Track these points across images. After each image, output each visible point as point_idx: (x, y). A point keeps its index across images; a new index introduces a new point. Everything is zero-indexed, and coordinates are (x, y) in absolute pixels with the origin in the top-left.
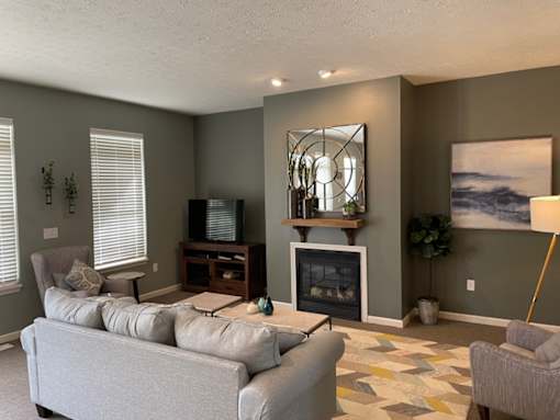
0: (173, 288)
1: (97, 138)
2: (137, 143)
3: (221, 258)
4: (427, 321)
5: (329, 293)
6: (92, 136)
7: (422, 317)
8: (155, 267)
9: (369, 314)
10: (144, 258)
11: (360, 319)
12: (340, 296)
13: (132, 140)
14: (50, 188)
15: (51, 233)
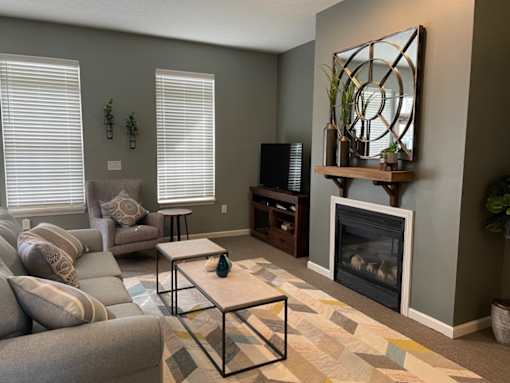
0: (246, 231)
1: (163, 79)
2: (208, 83)
3: (279, 207)
4: (500, 337)
5: (369, 267)
6: (157, 76)
7: (495, 331)
8: (224, 208)
9: (410, 306)
10: (213, 198)
11: (398, 309)
12: (380, 273)
13: (203, 81)
14: (111, 124)
15: (114, 166)
